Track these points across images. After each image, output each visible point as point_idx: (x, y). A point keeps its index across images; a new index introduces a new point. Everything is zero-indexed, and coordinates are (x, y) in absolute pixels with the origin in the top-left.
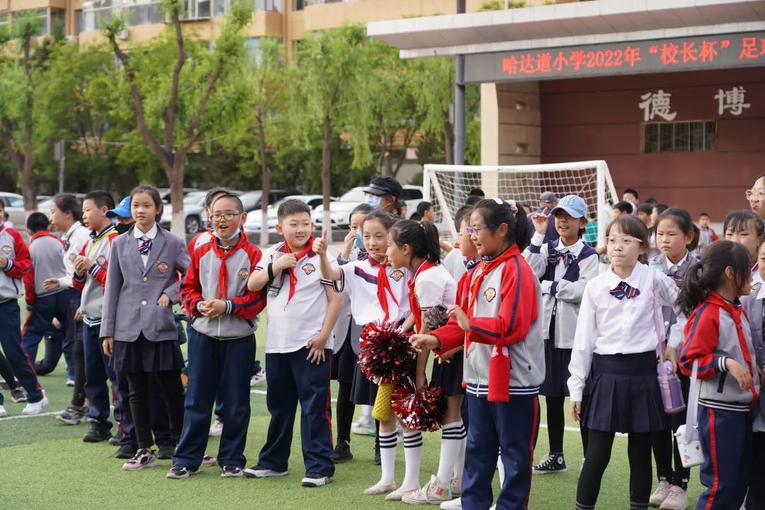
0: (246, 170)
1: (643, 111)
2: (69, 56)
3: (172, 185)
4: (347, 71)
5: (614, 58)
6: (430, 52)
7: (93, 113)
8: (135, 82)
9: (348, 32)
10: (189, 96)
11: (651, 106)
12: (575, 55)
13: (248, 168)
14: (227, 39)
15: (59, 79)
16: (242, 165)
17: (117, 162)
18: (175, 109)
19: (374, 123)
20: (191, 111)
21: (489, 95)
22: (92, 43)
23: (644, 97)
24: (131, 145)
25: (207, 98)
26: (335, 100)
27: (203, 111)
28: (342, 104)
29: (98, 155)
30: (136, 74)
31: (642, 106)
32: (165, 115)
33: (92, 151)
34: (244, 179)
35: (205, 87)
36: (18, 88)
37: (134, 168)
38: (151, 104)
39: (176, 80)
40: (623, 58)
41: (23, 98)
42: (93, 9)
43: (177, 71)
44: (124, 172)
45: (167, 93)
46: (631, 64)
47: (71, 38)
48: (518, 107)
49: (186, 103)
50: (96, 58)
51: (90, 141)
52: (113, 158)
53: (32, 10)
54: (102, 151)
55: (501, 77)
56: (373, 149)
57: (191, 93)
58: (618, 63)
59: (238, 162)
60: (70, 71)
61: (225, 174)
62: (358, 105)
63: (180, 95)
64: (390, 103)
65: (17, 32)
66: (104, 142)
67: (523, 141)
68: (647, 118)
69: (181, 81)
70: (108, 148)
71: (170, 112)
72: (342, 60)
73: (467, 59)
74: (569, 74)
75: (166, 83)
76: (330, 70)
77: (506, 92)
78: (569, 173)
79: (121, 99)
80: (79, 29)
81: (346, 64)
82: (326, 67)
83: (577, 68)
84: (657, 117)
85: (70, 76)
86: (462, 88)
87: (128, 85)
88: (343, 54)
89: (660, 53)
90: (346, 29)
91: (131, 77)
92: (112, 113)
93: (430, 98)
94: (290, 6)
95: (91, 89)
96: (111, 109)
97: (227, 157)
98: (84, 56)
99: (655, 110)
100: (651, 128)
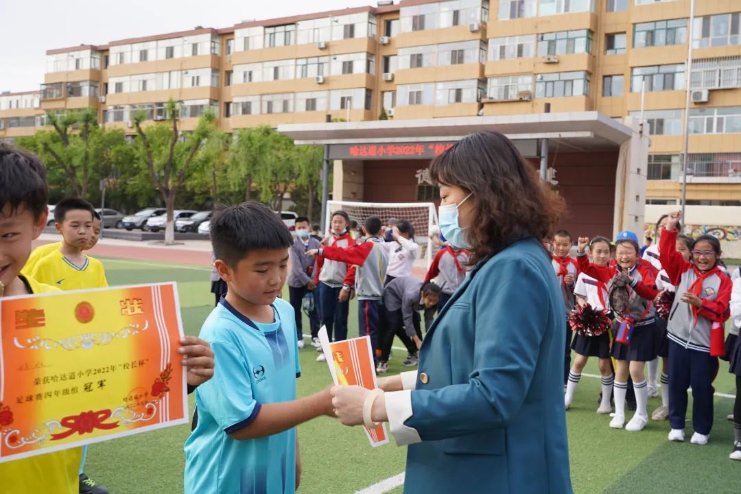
0: (198, 200)
1: (417, 179)
2: (100, 135)
3: (167, 206)
4: (261, 149)
5: (410, 150)
6: (311, 142)
7: (113, 166)
8: (149, 149)
9: (262, 130)
10: (179, 159)
11: (422, 176)
12: (389, 147)
13: (199, 199)
14: (203, 128)
15: (95, 146)
16: (196, 197)
17: (126, 192)
18: (170, 165)
19: (274, 178)
20: (179, 167)
21: (338, 166)
22: (113, 128)
23: (418, 172)
24: (134, 183)
25: (190, 159)
26: (254, 164)
27: (187, 166)
28: (257, 168)
29: (115, 189)
30: (151, 145)
31: (417, 176)
32: (165, 168)
33: (112, 186)
34: (197, 205)
35: (190, 153)
36: (80, 149)
37: (135, 196)
38: (157, 162)
39: (172, 149)
40: (415, 150)
41: (83, 155)
42: (113, 110)
43: (173, 145)
44: (129, 198)
45: (167, 157)
46: (419, 153)
47: (100, 125)
48: (353, 174)
49: (177, 162)
50: (115, 137)
51: (111, 180)
52: (124, 190)
53: (76, 109)
54: (118, 186)
55: (348, 157)
56: (272, 192)
57: (181, 156)
58: (412, 153)
59: (194, 195)
60: (101, 142)
61: (187, 202)
62: (266, 169)
63: (173, 157)
64: (282, 168)
65: (81, 118)
66: (119, 181)
67: (354, 191)
68: (419, 182)
69: (175, 150)
70: (121, 184)
71: (167, 167)
72: (259, 144)
73: (331, 148)
74: (385, 157)
75: (166, 151)
76: (252, 149)
77: (347, 165)
78: (398, 209)
79: (141, 159)
80: (105, 120)
81: (261, 147)
82: (250, 147)
83: (390, 155)
84: (424, 182)
85: (101, 145)
86: (328, 162)
87: (146, 151)
88: (260, 141)
89: (434, 149)
90: (261, 127)
91: (148, 146)
92: (135, 165)
93: (303, 167)
94: (222, 115)
95: (113, 153)
96: (135, 163)
97: (187, 192)
98: (109, 134)
99: (424, 179)
100: (421, 188)
